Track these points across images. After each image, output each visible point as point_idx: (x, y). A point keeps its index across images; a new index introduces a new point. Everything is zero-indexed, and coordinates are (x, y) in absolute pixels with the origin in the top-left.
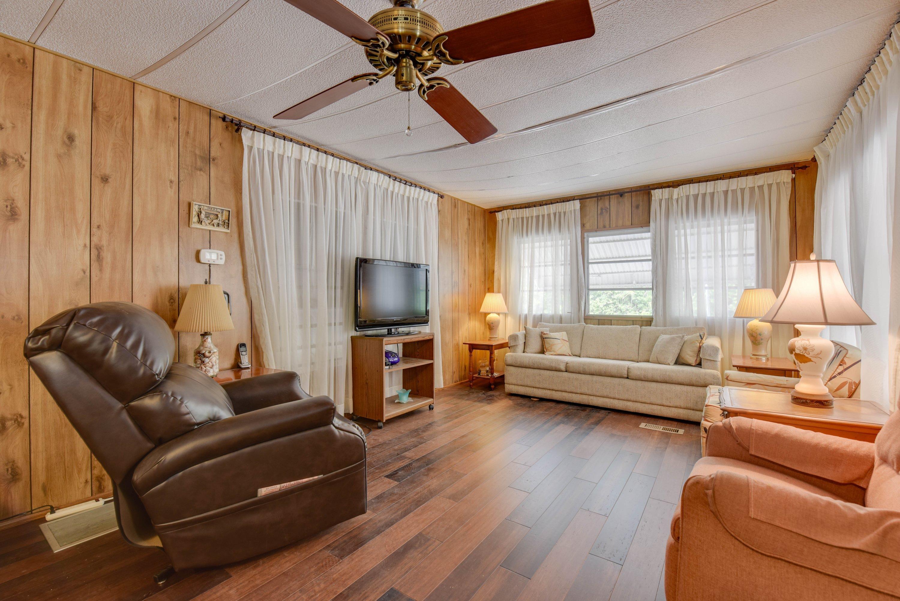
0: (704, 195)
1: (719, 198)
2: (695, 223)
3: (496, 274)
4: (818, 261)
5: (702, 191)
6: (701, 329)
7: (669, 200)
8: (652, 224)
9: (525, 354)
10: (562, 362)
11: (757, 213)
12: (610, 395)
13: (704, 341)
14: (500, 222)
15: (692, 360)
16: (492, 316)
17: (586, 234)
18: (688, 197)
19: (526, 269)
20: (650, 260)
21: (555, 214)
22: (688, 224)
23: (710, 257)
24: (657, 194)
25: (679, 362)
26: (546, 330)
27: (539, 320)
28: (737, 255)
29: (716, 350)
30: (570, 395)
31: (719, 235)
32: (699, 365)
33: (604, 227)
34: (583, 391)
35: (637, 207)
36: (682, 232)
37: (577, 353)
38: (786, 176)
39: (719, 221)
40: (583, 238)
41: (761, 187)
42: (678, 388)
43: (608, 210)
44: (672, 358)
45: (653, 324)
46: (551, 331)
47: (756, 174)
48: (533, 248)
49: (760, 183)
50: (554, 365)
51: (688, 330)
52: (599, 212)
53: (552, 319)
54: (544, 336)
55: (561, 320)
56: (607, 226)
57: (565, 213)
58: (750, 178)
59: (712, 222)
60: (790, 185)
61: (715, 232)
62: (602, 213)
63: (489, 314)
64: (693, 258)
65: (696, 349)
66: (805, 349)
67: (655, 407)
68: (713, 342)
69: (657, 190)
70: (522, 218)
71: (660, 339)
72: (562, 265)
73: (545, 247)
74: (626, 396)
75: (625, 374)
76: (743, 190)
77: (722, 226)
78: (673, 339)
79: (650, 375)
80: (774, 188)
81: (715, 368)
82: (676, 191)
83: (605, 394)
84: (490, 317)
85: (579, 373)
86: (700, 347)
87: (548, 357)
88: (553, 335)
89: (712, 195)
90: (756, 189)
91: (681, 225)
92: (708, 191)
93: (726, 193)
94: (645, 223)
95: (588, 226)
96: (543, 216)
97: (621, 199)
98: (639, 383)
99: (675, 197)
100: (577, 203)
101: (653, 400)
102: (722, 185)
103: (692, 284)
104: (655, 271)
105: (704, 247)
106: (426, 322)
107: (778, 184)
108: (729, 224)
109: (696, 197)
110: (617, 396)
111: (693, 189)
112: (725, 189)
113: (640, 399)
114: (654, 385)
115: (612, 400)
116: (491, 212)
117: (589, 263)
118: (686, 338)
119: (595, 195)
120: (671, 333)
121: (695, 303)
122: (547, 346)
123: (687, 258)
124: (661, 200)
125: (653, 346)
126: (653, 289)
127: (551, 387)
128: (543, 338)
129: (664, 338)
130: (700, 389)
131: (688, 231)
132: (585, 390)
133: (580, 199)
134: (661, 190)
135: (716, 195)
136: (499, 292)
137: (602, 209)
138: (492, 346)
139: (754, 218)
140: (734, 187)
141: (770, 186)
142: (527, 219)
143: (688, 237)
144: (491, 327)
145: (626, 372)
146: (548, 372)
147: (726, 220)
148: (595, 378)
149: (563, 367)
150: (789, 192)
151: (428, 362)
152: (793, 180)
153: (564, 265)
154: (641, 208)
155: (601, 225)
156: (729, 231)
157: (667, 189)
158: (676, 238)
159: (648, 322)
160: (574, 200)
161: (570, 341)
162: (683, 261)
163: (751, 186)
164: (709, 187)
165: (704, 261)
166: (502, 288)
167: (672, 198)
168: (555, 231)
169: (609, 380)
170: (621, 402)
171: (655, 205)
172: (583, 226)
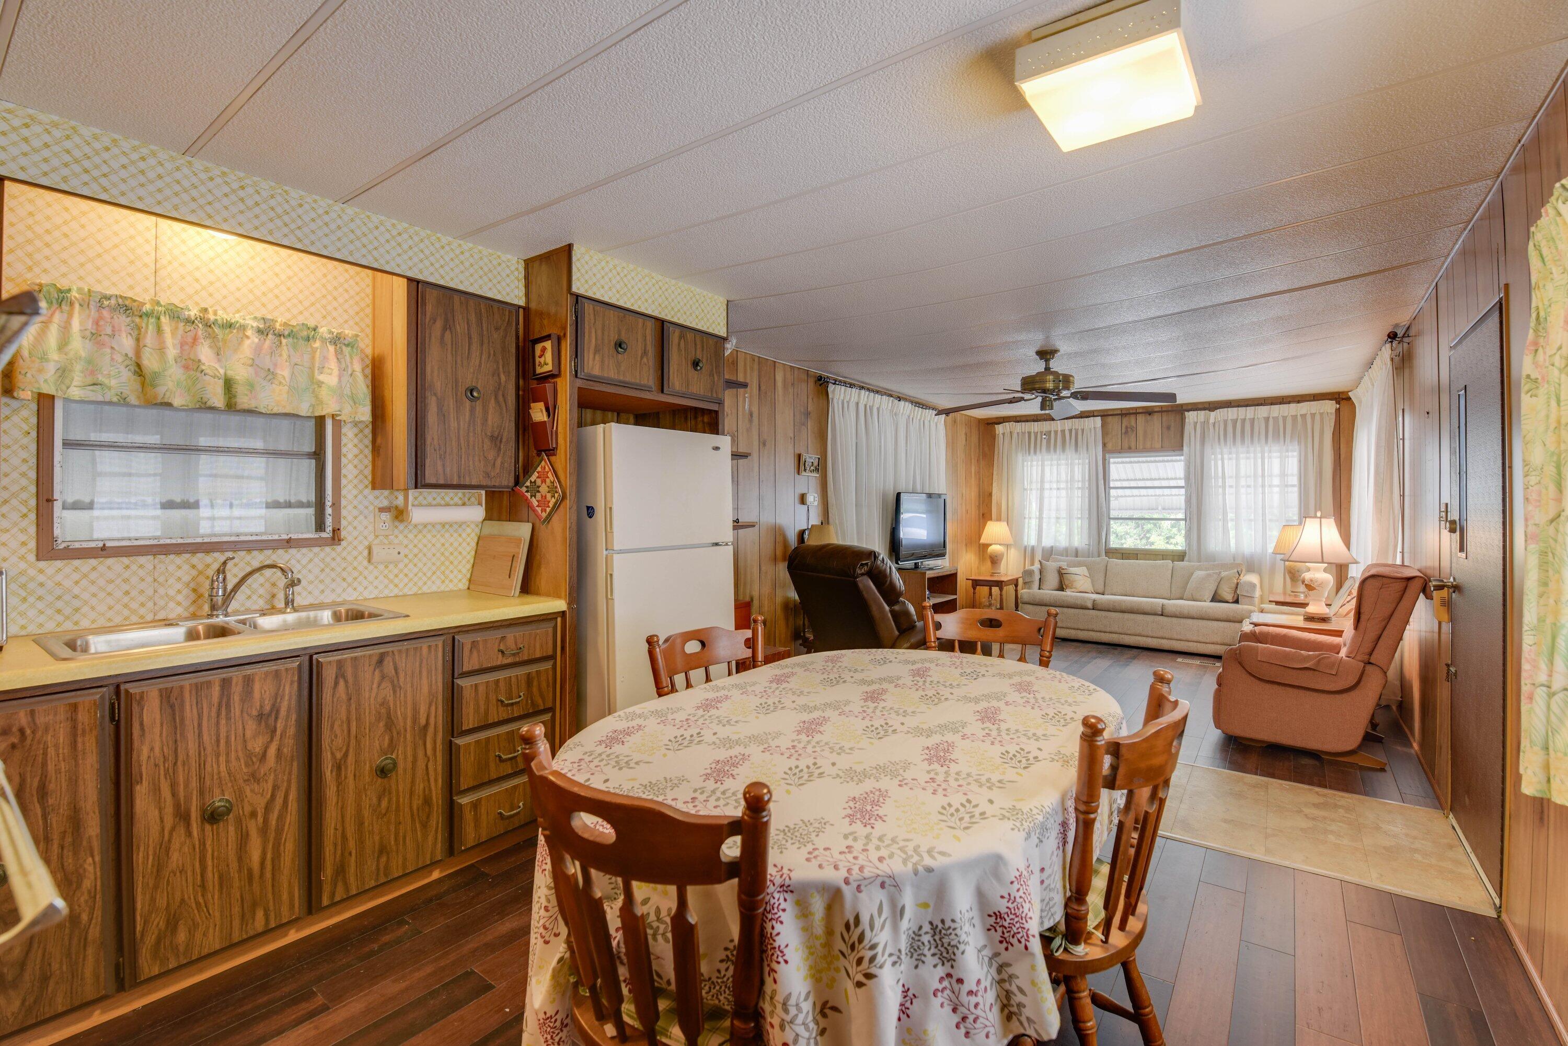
0: (1244, 421)
1: (1260, 426)
2: (1234, 450)
3: (994, 498)
4: (1320, 518)
5: (1241, 416)
6: (1239, 565)
7: (1206, 423)
8: (1185, 448)
9: (1041, 591)
10: (1089, 599)
11: (1299, 443)
12: (1143, 633)
13: (1241, 577)
14: (1001, 436)
15: (1229, 597)
16: (994, 548)
17: (1107, 456)
18: (1225, 422)
19: (1034, 492)
20: (1182, 487)
21: (1070, 431)
22: (1225, 450)
23: (1249, 486)
24: (1191, 416)
25: (1215, 599)
26: (1064, 565)
27: (1049, 553)
28: (1278, 486)
29: (1254, 586)
30: (1098, 634)
31: (1259, 461)
32: (1237, 602)
33: (1130, 448)
34: (1113, 630)
35: (1168, 428)
36: (1220, 456)
37: (1101, 591)
38: (1330, 406)
39: (1259, 449)
40: (1104, 459)
41: (1304, 416)
42: (1215, 624)
43: (1134, 429)
44: (1209, 595)
45: (1186, 558)
46: (1069, 566)
47: (1299, 402)
48: (1043, 466)
49: (1303, 412)
50: (1079, 602)
51: (1225, 566)
52: (1124, 431)
53: (1066, 552)
54: (1063, 572)
55: (1077, 553)
56: (1133, 447)
57: (1083, 430)
58: (1293, 405)
59: (1252, 449)
60: (1334, 417)
61: (1255, 458)
62: (1126, 432)
63: (991, 545)
64: (1231, 487)
65: (1234, 586)
66: (1311, 580)
67: (1191, 644)
68: (1253, 578)
69: (1191, 413)
70: (1029, 433)
71: (1194, 576)
72: (1079, 488)
73: (1058, 465)
74: (1160, 634)
75: (1159, 611)
76: (1285, 418)
77: (1263, 453)
78: (1209, 575)
79: (1186, 612)
80: (1318, 417)
81: (1253, 604)
82: (1213, 414)
83: (1138, 632)
84: (992, 549)
85: (1109, 611)
86: (1238, 584)
87: (1069, 594)
88: (1073, 570)
89: (1252, 421)
90: (1299, 418)
91: (1218, 450)
92: (1248, 417)
93: (1267, 419)
94: (1177, 445)
95: (1109, 446)
96: (1056, 432)
97: (1149, 417)
98: (1174, 620)
99: (1212, 421)
100: (1098, 420)
101: (1190, 637)
102: (1263, 411)
103: (1231, 515)
104: (1188, 501)
105: (1243, 473)
106: (943, 555)
107: (1321, 414)
108: (1270, 452)
109: (1235, 422)
110: (1150, 634)
111: (1232, 413)
112: (1266, 415)
113: (1175, 636)
114: (1190, 621)
115: (1144, 639)
116: (988, 424)
117: (1110, 488)
118: (1223, 574)
119: (1119, 412)
120: (1207, 569)
121: (1232, 533)
122: (1067, 582)
123: (1224, 487)
124: (1196, 423)
125: (1187, 583)
126: (1185, 520)
127: (1076, 627)
128: (1061, 574)
129: (1199, 574)
130: (1237, 625)
131: (1226, 456)
132: (1116, 629)
133: (1101, 416)
134: (1195, 412)
135: (1256, 422)
136: (999, 519)
137: (1127, 427)
138: (1002, 582)
139: (1297, 447)
140: (1276, 415)
141: (1313, 415)
142: (1036, 434)
143: (1226, 462)
144: (995, 560)
145: (1160, 609)
146: (1073, 610)
147: (1266, 449)
148: (1126, 616)
149: (1090, 605)
150: (1333, 424)
151: (952, 597)
152: (1338, 411)
153: (1082, 488)
154: (1172, 429)
155: (1126, 445)
156: (1270, 457)
157: (1203, 412)
158: (1213, 462)
159: (1180, 556)
160: (1094, 416)
161: (1091, 576)
162: (1220, 490)
163: (1294, 414)
164: (1250, 412)
165: (1243, 490)
166: (1004, 515)
167: (1208, 423)
168: (1070, 452)
169: (1141, 617)
170: (1155, 640)
171: (1188, 428)
172: (1104, 445)
